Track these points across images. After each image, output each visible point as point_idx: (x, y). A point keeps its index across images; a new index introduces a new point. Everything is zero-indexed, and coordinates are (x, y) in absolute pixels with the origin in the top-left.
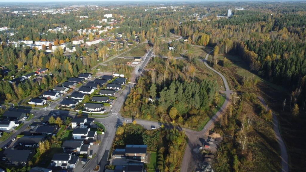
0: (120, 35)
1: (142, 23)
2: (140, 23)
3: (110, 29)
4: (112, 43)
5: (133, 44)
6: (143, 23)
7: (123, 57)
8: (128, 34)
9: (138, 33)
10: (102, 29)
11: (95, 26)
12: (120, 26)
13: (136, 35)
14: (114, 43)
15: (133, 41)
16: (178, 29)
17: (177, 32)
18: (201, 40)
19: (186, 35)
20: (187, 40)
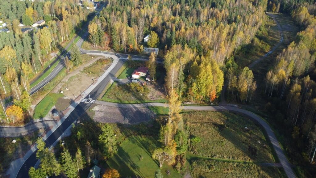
17: (100, 40)
18: (199, 82)
19: (128, 46)
20: (142, 73)
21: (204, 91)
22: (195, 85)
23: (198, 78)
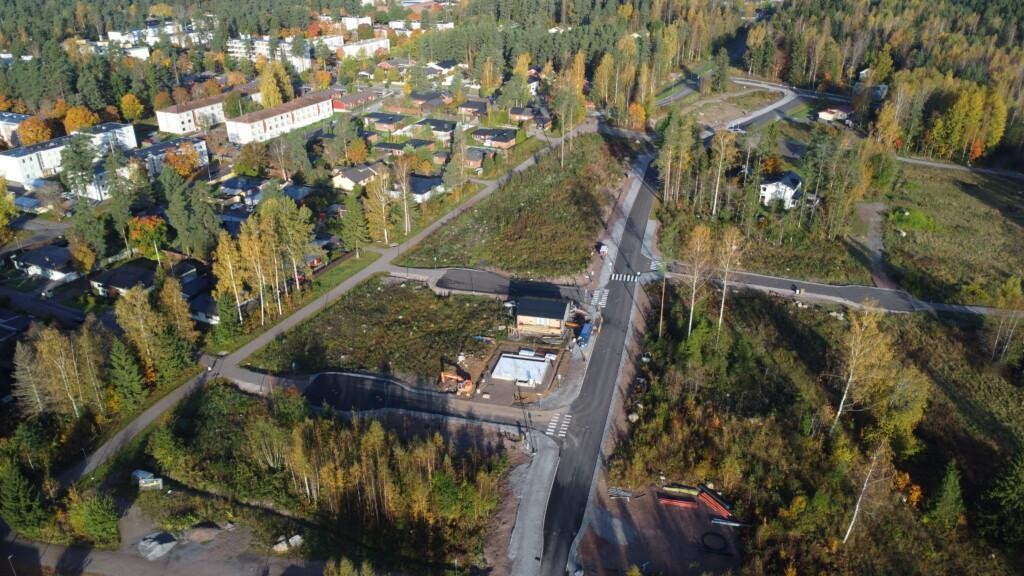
0: (445, 71)
1: (564, 8)
2: (553, 8)
3: (404, 36)
4: (384, 128)
5: (512, 142)
6: (568, 7)
7: (430, 277)
8: (488, 69)
9: (548, 67)
10: (365, 33)
11: (339, 19)
12: (456, 20)
13: (532, 79)
14: (399, 132)
15: (517, 117)
16: (767, 44)
17: (764, 61)
18: (951, 120)
19: (820, 76)
20: (840, 113)
21: (955, 137)
22: (940, 123)
23: (948, 113)
